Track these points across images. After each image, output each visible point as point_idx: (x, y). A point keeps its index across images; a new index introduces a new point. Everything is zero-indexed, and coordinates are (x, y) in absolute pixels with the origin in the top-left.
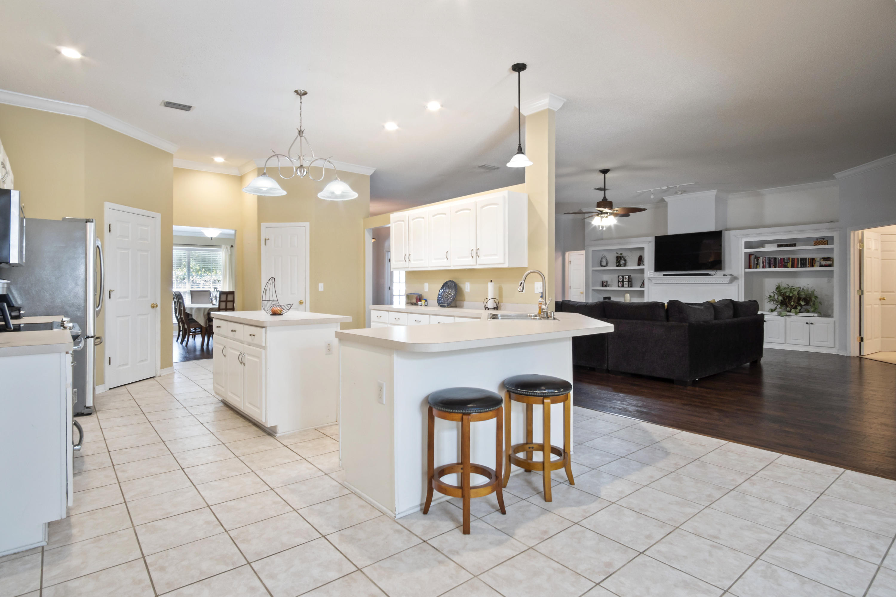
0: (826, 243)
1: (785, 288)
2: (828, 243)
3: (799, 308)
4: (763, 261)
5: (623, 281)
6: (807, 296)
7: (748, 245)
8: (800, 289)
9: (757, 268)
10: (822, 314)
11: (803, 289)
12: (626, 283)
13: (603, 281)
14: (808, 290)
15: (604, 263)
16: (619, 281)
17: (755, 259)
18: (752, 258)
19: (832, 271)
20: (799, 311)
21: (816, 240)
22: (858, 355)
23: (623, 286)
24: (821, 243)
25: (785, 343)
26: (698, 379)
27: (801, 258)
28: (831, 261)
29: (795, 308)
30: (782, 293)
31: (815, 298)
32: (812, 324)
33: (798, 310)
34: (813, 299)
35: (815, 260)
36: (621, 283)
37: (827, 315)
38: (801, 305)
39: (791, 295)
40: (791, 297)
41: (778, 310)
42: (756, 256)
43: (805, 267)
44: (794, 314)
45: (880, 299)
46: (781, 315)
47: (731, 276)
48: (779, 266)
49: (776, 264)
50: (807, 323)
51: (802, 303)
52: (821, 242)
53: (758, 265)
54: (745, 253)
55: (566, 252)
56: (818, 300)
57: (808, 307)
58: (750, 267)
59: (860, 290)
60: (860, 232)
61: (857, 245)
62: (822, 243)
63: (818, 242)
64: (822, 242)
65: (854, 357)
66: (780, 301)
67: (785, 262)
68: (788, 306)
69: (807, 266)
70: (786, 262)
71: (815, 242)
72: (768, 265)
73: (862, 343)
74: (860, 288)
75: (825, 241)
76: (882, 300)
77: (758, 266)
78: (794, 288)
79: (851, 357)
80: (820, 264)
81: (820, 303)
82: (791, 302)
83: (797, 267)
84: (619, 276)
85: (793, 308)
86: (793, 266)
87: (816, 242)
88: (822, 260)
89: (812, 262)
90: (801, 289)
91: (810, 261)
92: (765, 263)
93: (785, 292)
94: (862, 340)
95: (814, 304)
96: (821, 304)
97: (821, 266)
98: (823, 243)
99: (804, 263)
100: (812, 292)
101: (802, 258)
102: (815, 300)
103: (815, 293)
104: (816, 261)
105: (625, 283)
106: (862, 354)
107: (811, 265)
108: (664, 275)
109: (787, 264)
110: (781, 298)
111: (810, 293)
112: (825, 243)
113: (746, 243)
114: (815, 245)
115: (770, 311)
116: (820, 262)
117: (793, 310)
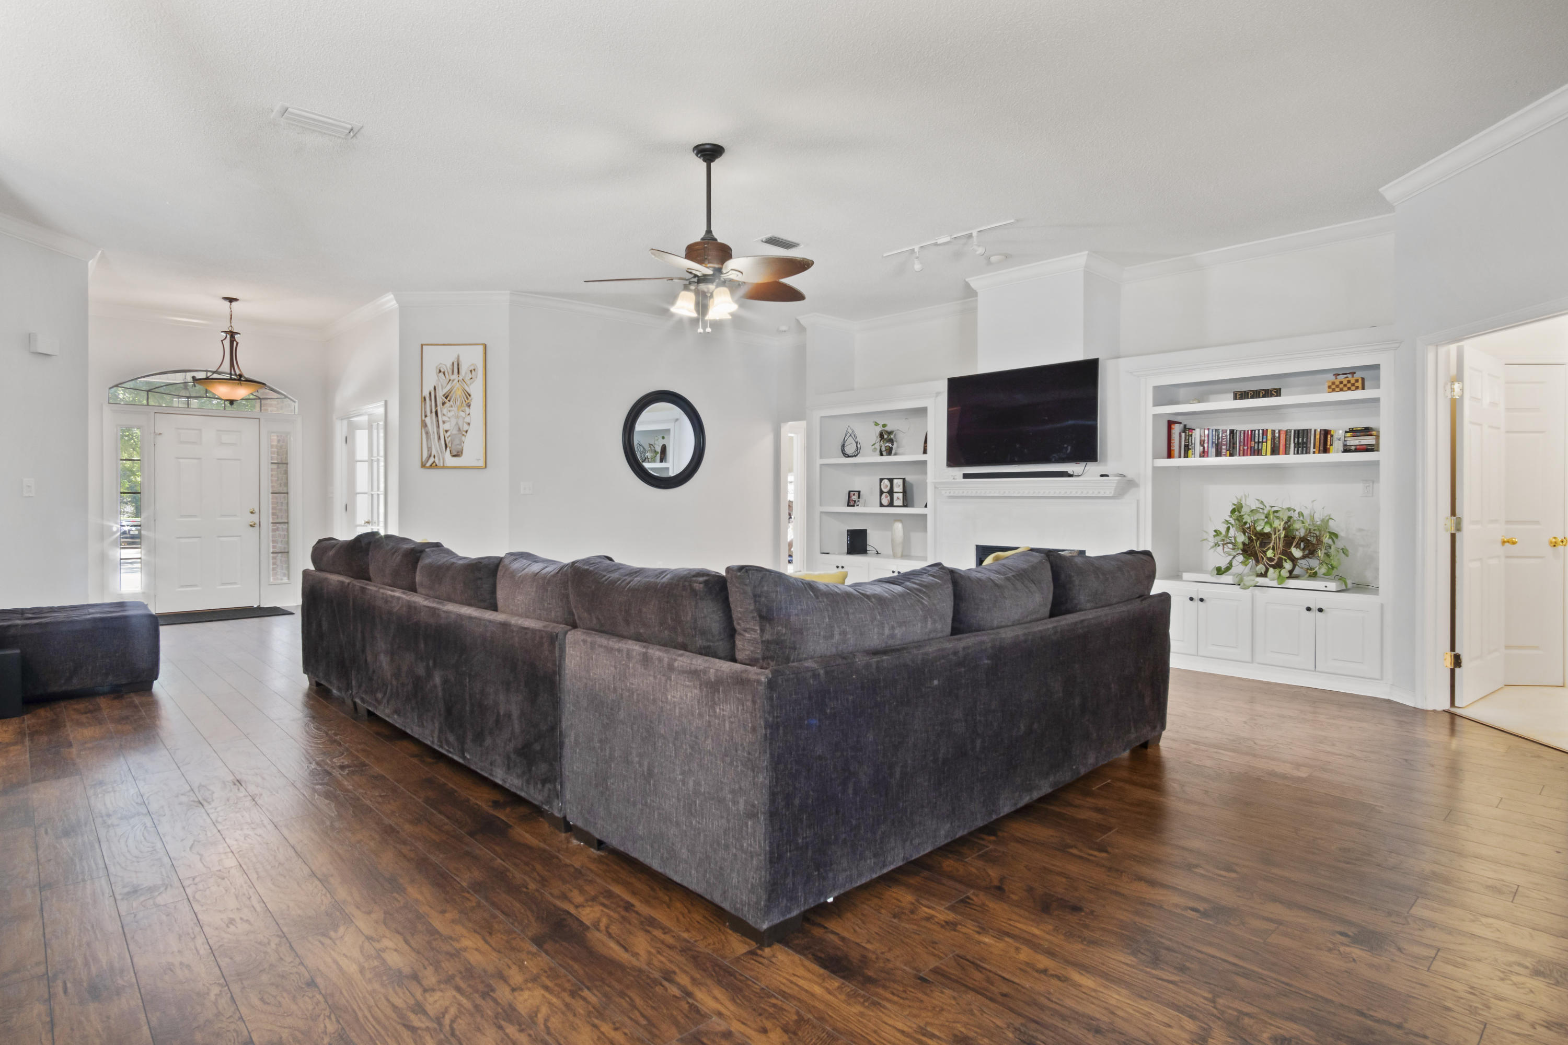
0: (1359, 384)
1: (1252, 511)
2: (1366, 387)
3: (1288, 565)
4: (1203, 438)
5: (891, 492)
6: (1310, 532)
7: (1164, 395)
8: (1291, 513)
9: (1186, 456)
10: (1349, 582)
11: (1301, 514)
12: (898, 498)
13: (850, 492)
14: (1312, 518)
15: (850, 449)
16: (882, 492)
17: (1183, 435)
18: (1177, 429)
19: (1376, 464)
20: (1288, 575)
21: (1334, 377)
22: (1447, 706)
23: (891, 504)
24: (1345, 385)
25: (1252, 662)
26: (834, 899)
27: (1295, 431)
28: (1374, 437)
29: (1279, 566)
30: (1246, 523)
31: (1330, 537)
32: (1320, 610)
33: (1284, 573)
34: (1326, 539)
35: (1332, 436)
36: (886, 497)
37: (1361, 587)
38: (1294, 560)
39: (1267, 530)
40: (1268, 535)
41: (1238, 567)
42: (1185, 426)
43: (1308, 452)
44: (1275, 584)
45: (1504, 542)
46: (1242, 584)
47: (1117, 478)
48: (1242, 452)
49: (1234, 448)
50: (1309, 609)
51: (1297, 553)
52: (1345, 382)
53: (1189, 449)
54: (1155, 416)
55: (782, 424)
56: (1340, 544)
57: (1314, 563)
58: (1170, 455)
59: (1453, 518)
60: (1453, 348)
61: (1445, 387)
62: (1349, 385)
63: (1337, 383)
64: (1349, 382)
65: (1435, 711)
66: (1241, 546)
67: (1256, 440)
68: (1260, 559)
69: (1312, 450)
70: (1259, 442)
71: (1330, 384)
72: (1214, 450)
73: (1457, 670)
74: (1453, 513)
75: (1357, 381)
76: (1507, 544)
77: (1190, 452)
78: (1277, 512)
79: (1427, 711)
80: (1345, 445)
81: (1345, 551)
82: (1268, 549)
83: (1287, 452)
84: (881, 480)
85: (1274, 567)
86: (1275, 451)
87: (1333, 383)
88: (1349, 435)
89: (1325, 441)
90: (1297, 512)
91: (1318, 437)
92: (1206, 445)
93: (1255, 522)
94: (1457, 661)
95: (1328, 555)
96: (1347, 556)
97: (1347, 450)
98: (1353, 385)
99: (1303, 443)
100: (1322, 521)
101: (1299, 431)
102: (1330, 542)
103: (1331, 523)
104: (1335, 437)
105: (896, 495)
106: (1457, 704)
107: (1322, 448)
108: (966, 476)
109: (1260, 447)
110: (1241, 538)
111: (1319, 523)
112: (1357, 384)
113: (1157, 389)
114: (1331, 390)
115: (1215, 572)
116: (1345, 441)
117: (1271, 570)
